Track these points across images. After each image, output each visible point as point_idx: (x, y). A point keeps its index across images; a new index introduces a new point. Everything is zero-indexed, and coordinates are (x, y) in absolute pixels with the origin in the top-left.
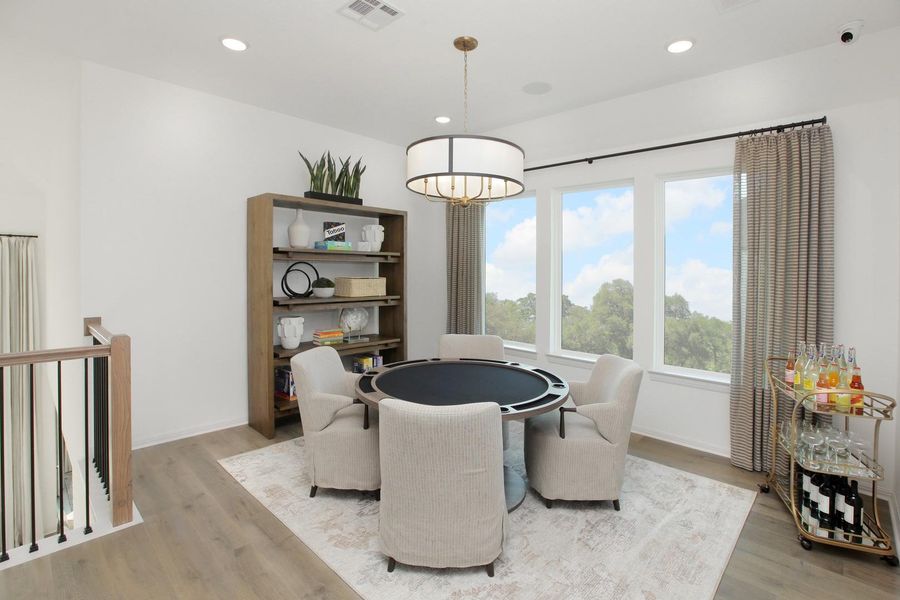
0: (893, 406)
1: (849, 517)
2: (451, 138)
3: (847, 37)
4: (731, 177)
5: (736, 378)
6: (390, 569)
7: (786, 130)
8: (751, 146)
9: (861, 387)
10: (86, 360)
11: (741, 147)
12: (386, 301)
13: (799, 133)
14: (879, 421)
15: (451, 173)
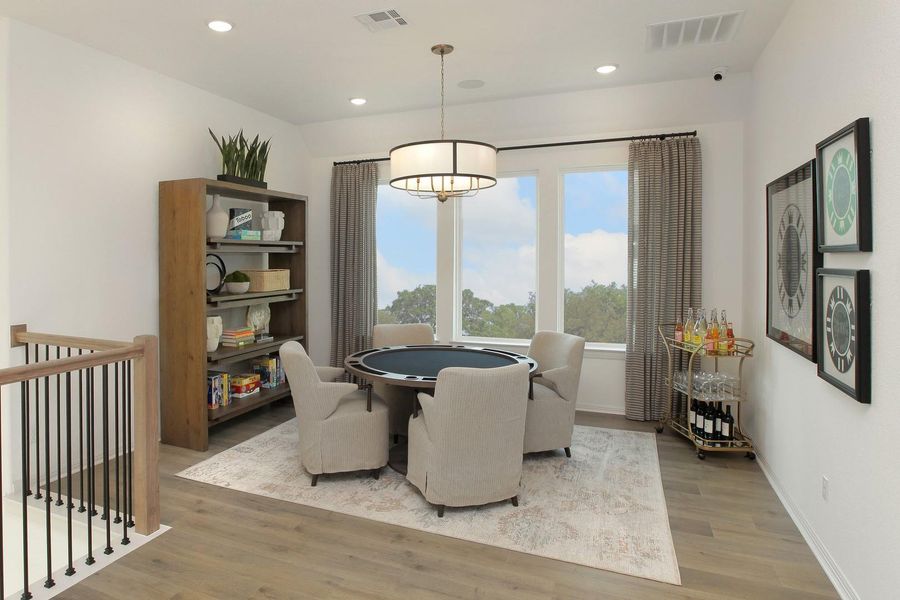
0: (753, 346)
1: (726, 433)
2: (455, 143)
3: (718, 77)
4: (627, 172)
5: (630, 347)
6: (441, 515)
7: (667, 138)
8: (642, 149)
9: (732, 336)
10: (117, 364)
11: (633, 148)
12: (290, 295)
13: (678, 142)
14: (742, 359)
15: (455, 174)
